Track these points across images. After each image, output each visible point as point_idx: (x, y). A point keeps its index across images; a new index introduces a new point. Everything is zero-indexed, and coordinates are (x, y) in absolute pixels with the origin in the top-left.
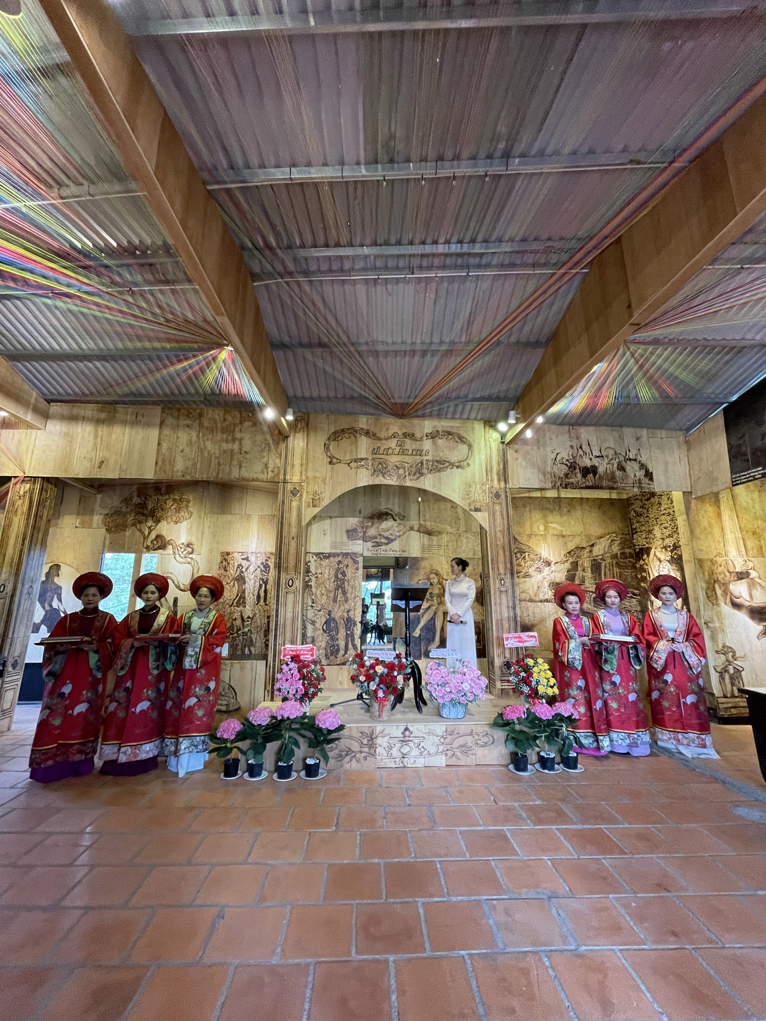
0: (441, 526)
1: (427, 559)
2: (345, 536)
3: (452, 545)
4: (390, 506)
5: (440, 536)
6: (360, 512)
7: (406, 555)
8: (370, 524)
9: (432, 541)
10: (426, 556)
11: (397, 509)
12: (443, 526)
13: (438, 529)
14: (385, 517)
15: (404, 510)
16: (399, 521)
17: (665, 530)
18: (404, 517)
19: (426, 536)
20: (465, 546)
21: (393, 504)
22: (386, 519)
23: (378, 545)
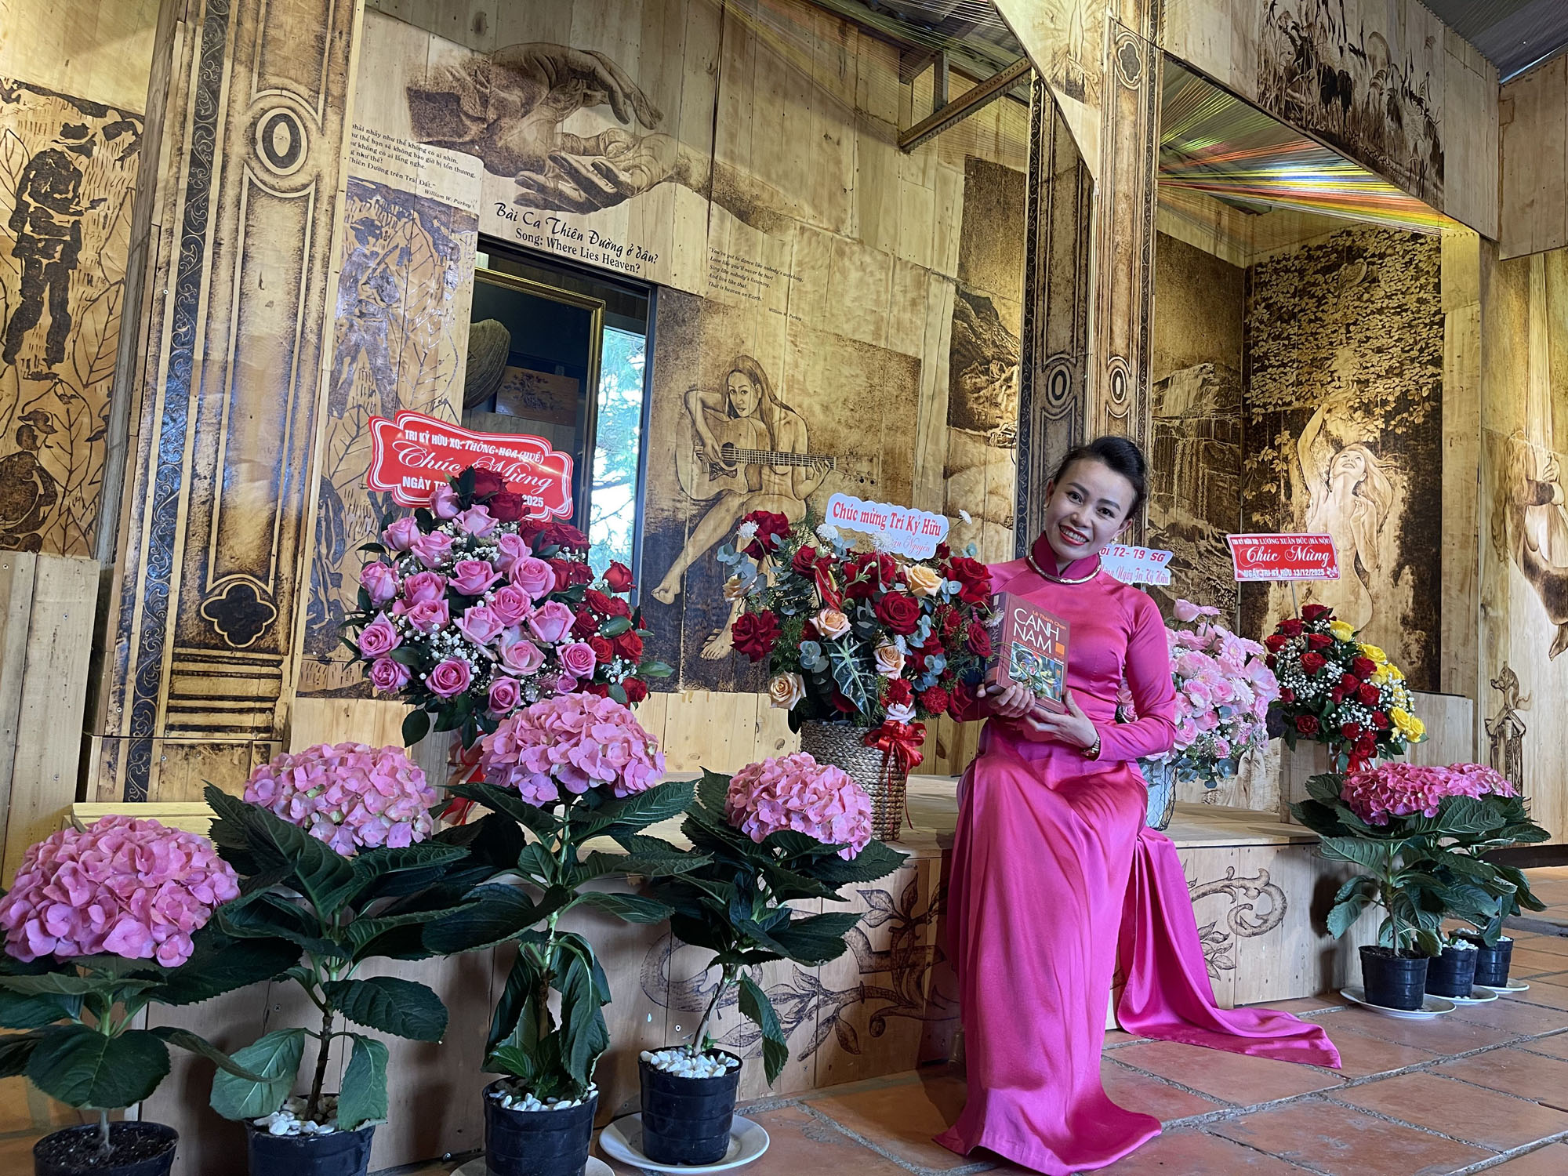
0: (784, 198)
1: (725, 309)
2: (401, 113)
3: (815, 282)
4: (609, 52)
5: (777, 234)
6: (479, 27)
7: (649, 272)
8: (515, 96)
9: (752, 247)
10: (724, 297)
11: (630, 71)
12: (791, 201)
13: (775, 206)
14: (583, 87)
15: (659, 84)
16: (631, 126)
17: (1375, 358)
18: (657, 116)
19: (731, 221)
20: (853, 293)
21: (621, 42)
22: (587, 100)
23: (550, 200)
